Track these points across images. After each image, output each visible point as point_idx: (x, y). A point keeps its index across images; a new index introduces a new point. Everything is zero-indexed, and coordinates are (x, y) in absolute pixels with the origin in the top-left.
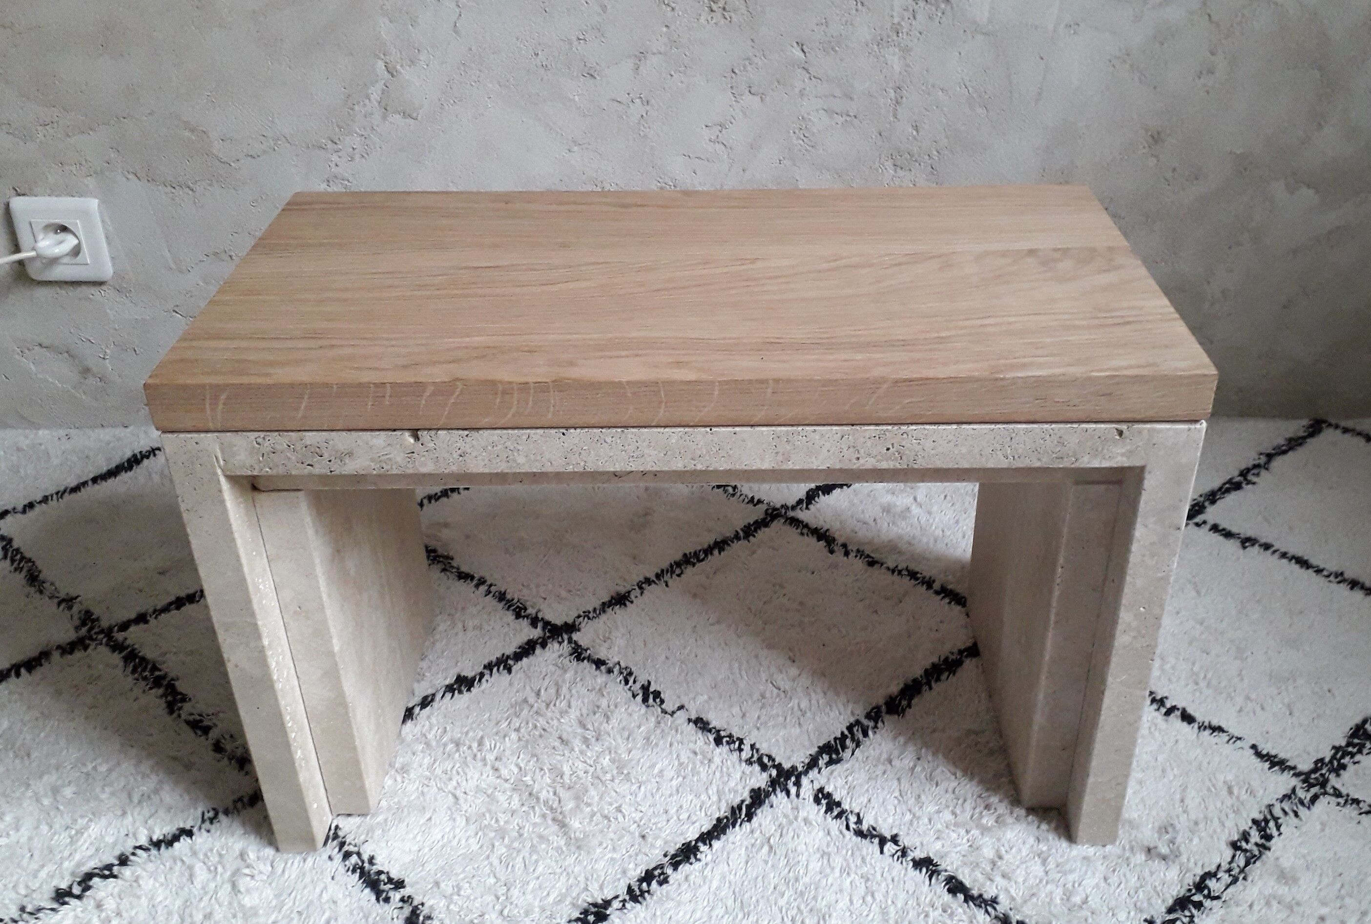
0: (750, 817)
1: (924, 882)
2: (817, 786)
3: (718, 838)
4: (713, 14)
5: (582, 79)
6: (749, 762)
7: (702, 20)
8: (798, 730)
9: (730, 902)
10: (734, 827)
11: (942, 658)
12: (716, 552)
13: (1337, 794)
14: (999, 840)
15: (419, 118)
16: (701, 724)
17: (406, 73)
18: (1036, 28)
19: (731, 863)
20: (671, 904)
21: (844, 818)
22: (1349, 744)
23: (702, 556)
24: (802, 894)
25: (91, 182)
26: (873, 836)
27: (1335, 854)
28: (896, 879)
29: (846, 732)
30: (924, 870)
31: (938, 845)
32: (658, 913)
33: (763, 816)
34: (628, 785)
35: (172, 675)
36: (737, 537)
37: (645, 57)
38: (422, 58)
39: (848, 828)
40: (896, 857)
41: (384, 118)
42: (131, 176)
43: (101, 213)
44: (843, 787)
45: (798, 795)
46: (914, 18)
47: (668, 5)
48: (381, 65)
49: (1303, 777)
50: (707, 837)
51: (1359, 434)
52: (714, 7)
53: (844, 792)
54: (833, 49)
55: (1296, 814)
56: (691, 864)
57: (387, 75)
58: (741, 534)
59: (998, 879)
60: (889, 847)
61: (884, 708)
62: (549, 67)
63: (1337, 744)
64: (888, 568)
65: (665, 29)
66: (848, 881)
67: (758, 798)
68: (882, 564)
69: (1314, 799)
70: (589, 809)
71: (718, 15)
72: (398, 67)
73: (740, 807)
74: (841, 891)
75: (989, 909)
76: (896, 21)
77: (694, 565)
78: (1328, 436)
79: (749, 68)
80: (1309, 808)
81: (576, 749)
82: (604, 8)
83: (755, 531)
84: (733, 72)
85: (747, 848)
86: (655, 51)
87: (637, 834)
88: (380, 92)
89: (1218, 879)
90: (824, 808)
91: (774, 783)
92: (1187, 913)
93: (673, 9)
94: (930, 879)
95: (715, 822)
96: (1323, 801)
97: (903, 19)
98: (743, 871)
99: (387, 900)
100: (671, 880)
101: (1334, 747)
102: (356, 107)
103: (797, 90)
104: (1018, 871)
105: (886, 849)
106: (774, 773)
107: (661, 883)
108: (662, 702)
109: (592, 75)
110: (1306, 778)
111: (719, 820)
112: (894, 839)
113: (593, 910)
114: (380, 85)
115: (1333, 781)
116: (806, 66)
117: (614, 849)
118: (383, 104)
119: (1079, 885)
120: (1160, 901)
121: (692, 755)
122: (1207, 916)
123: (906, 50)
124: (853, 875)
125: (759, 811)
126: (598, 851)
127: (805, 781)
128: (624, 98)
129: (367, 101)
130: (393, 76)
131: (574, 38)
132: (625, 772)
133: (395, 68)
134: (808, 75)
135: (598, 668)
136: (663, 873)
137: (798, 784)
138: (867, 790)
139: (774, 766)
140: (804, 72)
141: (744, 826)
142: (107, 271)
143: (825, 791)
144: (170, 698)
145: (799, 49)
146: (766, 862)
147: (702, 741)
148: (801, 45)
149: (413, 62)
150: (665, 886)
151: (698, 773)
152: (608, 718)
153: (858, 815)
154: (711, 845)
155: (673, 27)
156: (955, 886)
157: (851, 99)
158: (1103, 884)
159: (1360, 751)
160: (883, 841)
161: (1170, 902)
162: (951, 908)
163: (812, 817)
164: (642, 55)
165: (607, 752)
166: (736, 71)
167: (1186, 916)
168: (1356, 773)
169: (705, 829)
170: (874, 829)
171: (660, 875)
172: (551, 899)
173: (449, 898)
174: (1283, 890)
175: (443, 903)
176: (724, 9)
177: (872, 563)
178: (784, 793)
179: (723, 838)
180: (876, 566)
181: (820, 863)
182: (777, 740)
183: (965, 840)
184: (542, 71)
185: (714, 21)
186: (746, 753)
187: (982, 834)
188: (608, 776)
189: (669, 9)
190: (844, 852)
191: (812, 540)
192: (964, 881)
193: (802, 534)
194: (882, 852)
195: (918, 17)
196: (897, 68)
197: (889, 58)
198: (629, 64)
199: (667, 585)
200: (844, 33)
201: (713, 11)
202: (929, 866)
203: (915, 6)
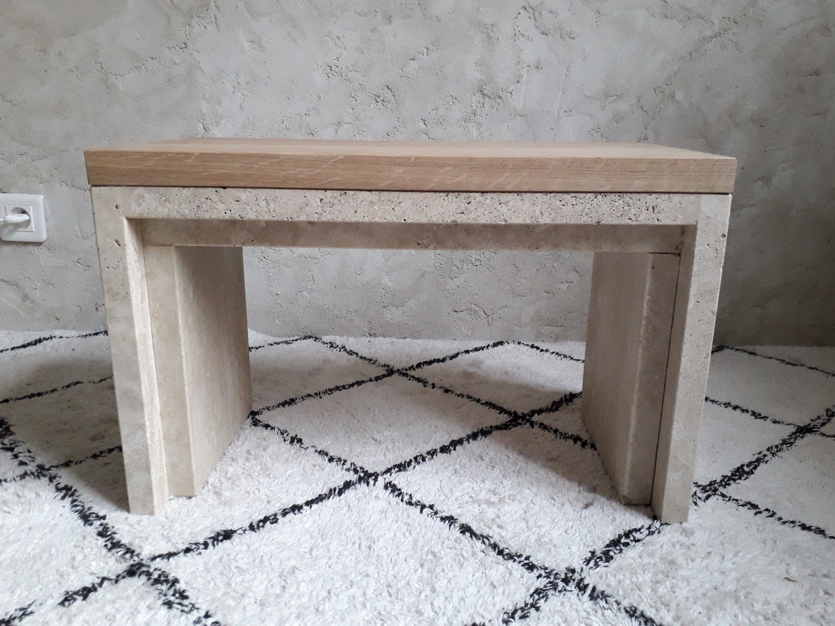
0: (340, 493)
1: (445, 528)
2: (387, 481)
3: (317, 503)
4: (378, 104)
6: (348, 470)
7: (372, 106)
8: (383, 458)
9: (315, 534)
10: (329, 498)
11: (480, 429)
12: (356, 386)
13: (723, 496)
14: (499, 510)
16: (322, 453)
17: (213, 130)
18: (549, 112)
19: (321, 515)
20: (276, 532)
21: (401, 497)
22: (733, 475)
23: (347, 387)
24: (363, 530)
25: (41, 187)
26: (417, 505)
27: (721, 524)
28: (428, 526)
29: (413, 460)
30: (447, 522)
31: (459, 511)
32: (266, 537)
33: (349, 494)
34: (267, 479)
35: (10, 423)
36: (371, 380)
37: (341, 125)
38: (222, 122)
39: (402, 500)
40: (430, 516)
42: (63, 184)
43: (44, 204)
44: (404, 482)
45: (374, 485)
46: (484, 107)
47: (353, 97)
48: (201, 125)
49: (701, 487)
50: (309, 503)
51: (745, 351)
52: (378, 99)
53: (404, 485)
54: (441, 123)
55: (696, 504)
56: (295, 514)
57: (204, 131)
58: (373, 379)
59: (495, 527)
61: (439, 450)
62: (290, 129)
63: (725, 474)
64: (456, 394)
65: (352, 110)
66: (396, 526)
67: (348, 485)
68: (453, 392)
69: (708, 497)
70: (238, 489)
71: (380, 104)
72: (210, 127)
73: (335, 489)
74: (389, 530)
75: (485, 540)
76: (474, 108)
77: (340, 390)
78: (726, 352)
79: (397, 133)
80: (704, 501)
81: (240, 462)
82: (320, 98)
83: (383, 378)
84: (388, 135)
85: (334, 509)
86: (347, 122)
87: (265, 501)
89: (641, 533)
90: (390, 491)
91: (360, 479)
92: (618, 548)
93: (356, 100)
94: (450, 526)
95: (317, 496)
96: (713, 499)
97: (477, 108)
98: (328, 519)
99: (91, 524)
100: (279, 521)
101: (723, 476)
104: (510, 525)
105: (424, 511)
106: (362, 475)
107: (272, 523)
108: (302, 444)
109: (312, 134)
110: (704, 489)
111: (320, 495)
112: (431, 507)
113: (223, 533)
115: (721, 489)
116: (427, 132)
117: (248, 507)
119: (548, 534)
120: (601, 543)
121: (312, 467)
122: (632, 549)
123: (479, 125)
124: (399, 523)
125: (347, 491)
126: (237, 507)
127: (380, 478)
130: (206, 131)
131: (304, 114)
132: (268, 472)
133: (208, 127)
134: (428, 137)
135: (267, 428)
136: (275, 518)
137: (376, 480)
138: (419, 484)
139: (363, 472)
140: (425, 135)
141: (335, 498)
142: (43, 236)
143: (392, 483)
144: (4, 433)
145: (423, 123)
146: (344, 515)
147: (323, 461)
148: (423, 120)
149: (217, 124)
150: (275, 525)
151: (314, 475)
152: (265, 450)
153: (411, 495)
154: (311, 507)
155: (356, 110)
156: (465, 529)
158: (564, 534)
159: (740, 478)
160: (423, 507)
161: (608, 542)
162: (460, 539)
163: (381, 496)
164: (339, 124)
165: (259, 464)
166: (390, 134)
167: (617, 550)
168: (737, 488)
169: (310, 499)
170: (419, 502)
171: (273, 519)
172: (199, 529)
173: (131, 526)
174: (683, 539)
175: (127, 528)
176: (383, 100)
177: (447, 391)
178: (365, 484)
179: (320, 503)
180: (449, 393)
181: (379, 517)
182: (369, 462)
183: (477, 510)
184: (286, 131)
185: (378, 107)
186: (348, 465)
187: (489, 507)
188: (256, 474)
189: (354, 99)
190: (397, 512)
191: (415, 382)
192: (472, 527)
193: (410, 380)
194: (421, 512)
196: (475, 134)
197: (471, 128)
198: (333, 128)
199: (321, 397)
200: (446, 114)
201: (377, 102)
202: (451, 520)
203: (484, 101)
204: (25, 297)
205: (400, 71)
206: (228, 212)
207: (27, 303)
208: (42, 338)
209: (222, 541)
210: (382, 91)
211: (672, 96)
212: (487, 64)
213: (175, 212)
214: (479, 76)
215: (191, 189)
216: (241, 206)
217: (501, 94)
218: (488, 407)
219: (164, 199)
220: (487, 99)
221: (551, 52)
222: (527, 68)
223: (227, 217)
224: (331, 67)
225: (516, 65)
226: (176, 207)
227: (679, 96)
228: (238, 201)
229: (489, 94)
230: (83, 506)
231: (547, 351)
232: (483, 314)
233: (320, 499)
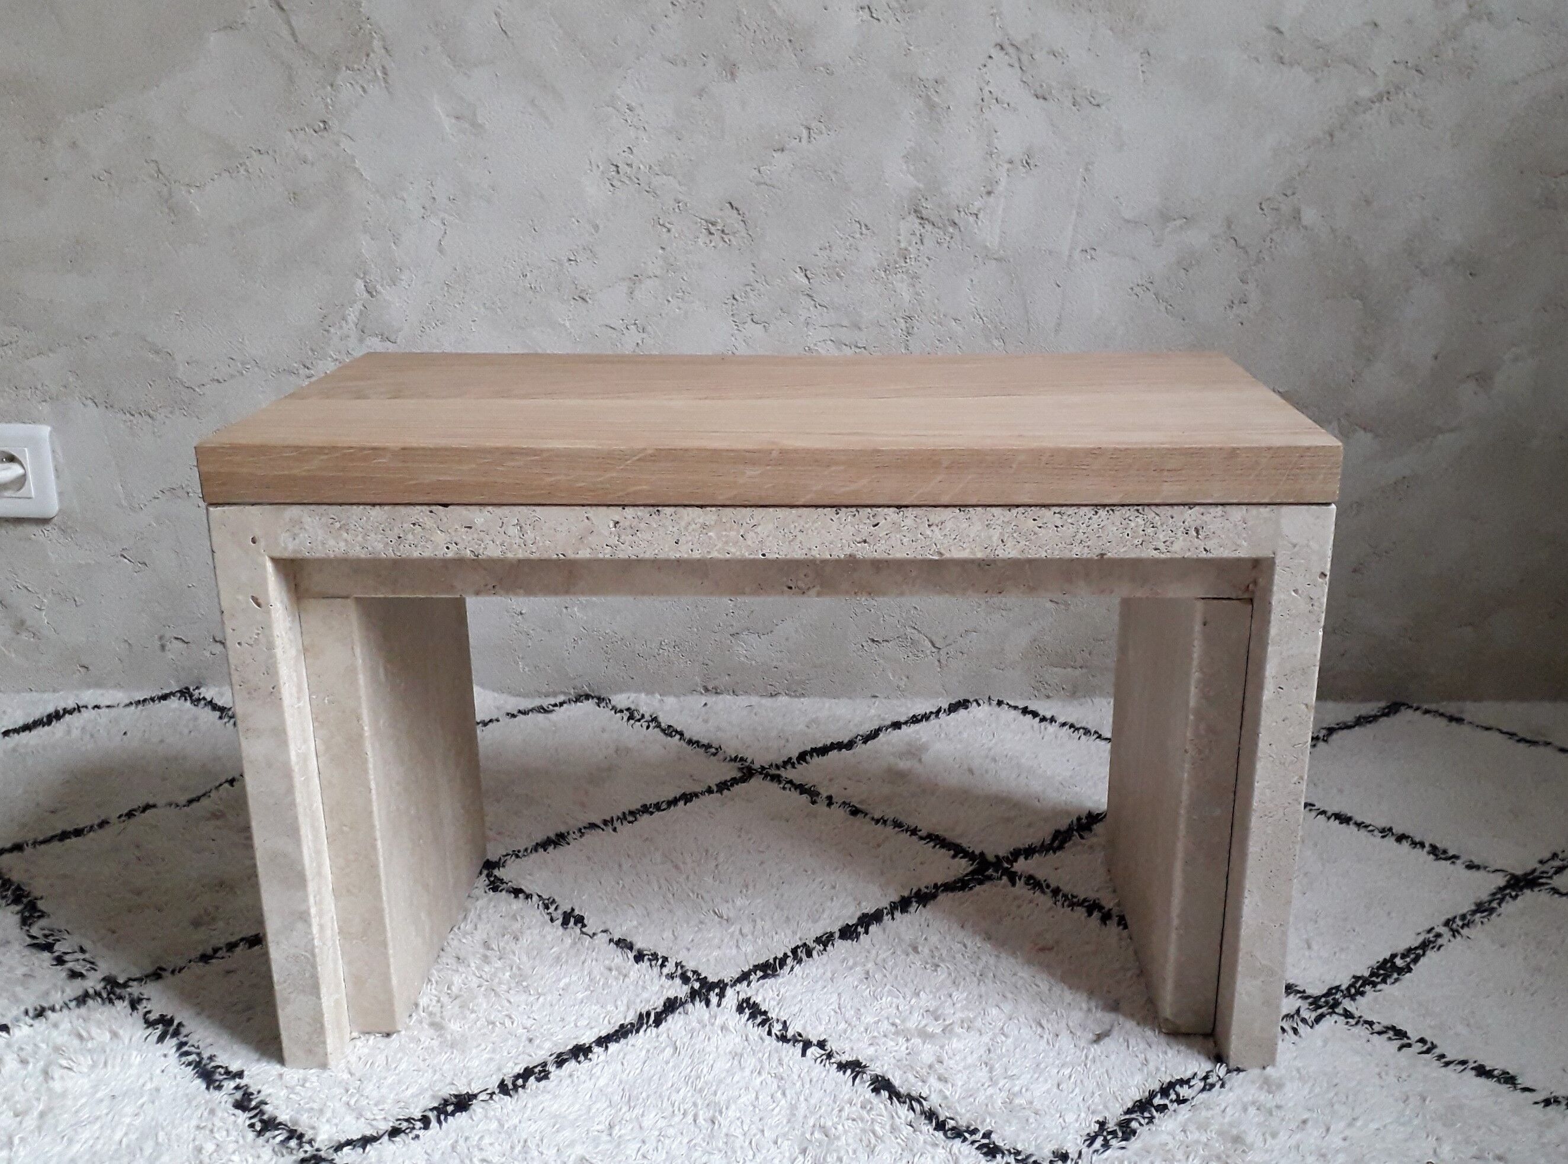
0: (658, 1023)
1: (846, 1083)
2: (742, 996)
3: (617, 1041)
4: (711, 237)
5: (572, 302)
6: (671, 976)
7: (700, 242)
8: (734, 951)
9: (616, 1098)
10: (637, 1031)
11: (914, 891)
12: (681, 803)
13: (1347, 1015)
14: (942, 1047)
15: (398, 341)
16: (623, 944)
17: (386, 293)
18: (1050, 253)
19: (625, 1064)
20: (548, 1096)
21: (767, 1026)
22: (1372, 974)
23: (664, 806)
24: (701, 1090)
25: (45, 408)
26: (797, 1041)
27: (1335, 1067)
28: (815, 1080)
29: (790, 954)
30: (849, 1071)
31: (871, 1051)
32: (530, 1105)
33: (674, 1022)
34: (524, 997)
35: (36, 893)
36: (710, 791)
37: (640, 281)
38: (403, 278)
39: (769, 1033)
40: (819, 1060)
41: (361, 340)
42: (89, 402)
43: (52, 443)
44: (773, 999)
45: (719, 1005)
46: (922, 243)
47: (663, 225)
48: (360, 284)
49: (1310, 1000)
50: (603, 1041)
51: (1442, 715)
52: (713, 229)
53: (773, 1003)
54: (838, 275)
55: (1295, 1031)
56: (579, 1062)
57: (366, 295)
58: (715, 789)
59: (933, 1080)
60: (813, 1051)
61: (837, 935)
62: (538, 289)
63: (1359, 974)
64: (873, 819)
65: (661, 251)
66: (759, 1080)
67: (671, 1006)
68: (866, 814)
69: (1318, 1020)
70: (473, 1016)
71: (717, 236)
72: (379, 287)
73: (648, 1014)
74: (747, 1088)
75: (915, 1104)
76: (903, 245)
77: (652, 813)
78: (1406, 716)
79: (751, 294)
80: (1311, 1027)
81: (473, 965)
82: (596, 228)
83: (732, 785)
84: (734, 298)
85: (648, 1051)
86: (651, 274)
87: (524, 1038)
88: (357, 313)
89: (1190, 1087)
90: (747, 1016)
91: (693, 994)
92: (1146, 1114)
93: (669, 231)
94: (854, 1079)
95: (617, 1028)
96: (1328, 1022)
97: (910, 245)
98: (638, 1071)
99: (219, 1088)
100: (551, 1076)
101: (1354, 977)
102: (332, 330)
103: (802, 319)
104: (960, 1075)
105: (809, 1052)
106: (697, 986)
107: (539, 1080)
108: (584, 926)
109: (583, 299)
110: (1315, 1003)
111: (622, 1026)
112: (821, 1044)
113: (454, 1100)
114: (358, 306)
115: (1347, 1004)
116: (811, 293)
117: (494, 1051)
118: (359, 326)
119: (1027, 1090)
120: (1118, 1105)
121: (607, 972)
122: (1171, 1116)
123: (915, 277)
124: (764, 1075)
125: (670, 1018)
126: (474, 1051)
127: (729, 992)
128: (618, 324)
129: (344, 323)
130: (372, 296)
131: (565, 259)
132: (525, 984)
133: (375, 287)
134: (813, 302)
135: (516, 896)
136: (544, 1071)
137: (721, 995)
138: (801, 1001)
139: (697, 980)
140: (809, 300)
141: (649, 1030)
142: (52, 507)
143: (751, 1002)
144: (27, 914)
145: (802, 274)
146: (667, 1063)
147: (623, 960)
148: (804, 270)
149: (394, 282)
150: (543, 1082)
151: (611, 987)
152: (516, 939)
153: (785, 1022)
154: (607, 1047)
155: (668, 249)
156: (881, 1084)
157: (860, 328)
158: (1055, 1090)
159: (1384, 981)
160: (807, 1044)
161: (1130, 1105)
162: (871, 1103)
163: (731, 1024)
164: (636, 278)
165: (508, 968)
166: (737, 297)
167: (1144, 1118)
168: (1375, 999)
169: (603, 1034)
170: (800, 1035)
171: (540, 1072)
172: (409, 1092)
173: (291, 1089)
174: (1263, 1097)
175: (283, 1093)
176: (723, 231)
177: (855, 812)
178: (703, 1003)
179: (623, 1041)
180: (860, 816)
181: (729, 1064)
182: (708, 960)
183: (904, 1048)
184: (531, 292)
185: (713, 244)
186: (670, 968)
187: (924, 1043)
188: (504, 987)
189: (665, 230)
190: (760, 1055)
191: (795, 794)
192: (892, 1080)
193: (784, 788)
194: (804, 1054)
195: (925, 241)
196: (907, 297)
197: (898, 285)
198: (623, 288)
199: (615, 830)
200: (848, 258)
201: (711, 233)
202: (855, 1067)
203: (922, 230)
204: (20, 625)
205: (756, 172)
206: (453, 547)
207: (24, 636)
208: (60, 709)
209: (453, 1114)
210: (720, 214)
211: (1296, 216)
212: (928, 158)
213: (358, 548)
214: (912, 182)
215: (386, 508)
216: (475, 536)
217: (955, 216)
218: (932, 844)
219: (338, 525)
220: (929, 227)
221: (1054, 132)
222: (1006, 166)
223: (450, 555)
224: (617, 166)
225: (986, 160)
226: (360, 538)
227: (1309, 215)
228: (470, 528)
229: (932, 219)
230: (199, 1054)
231: (1052, 720)
232: (930, 645)
233: (622, 1033)
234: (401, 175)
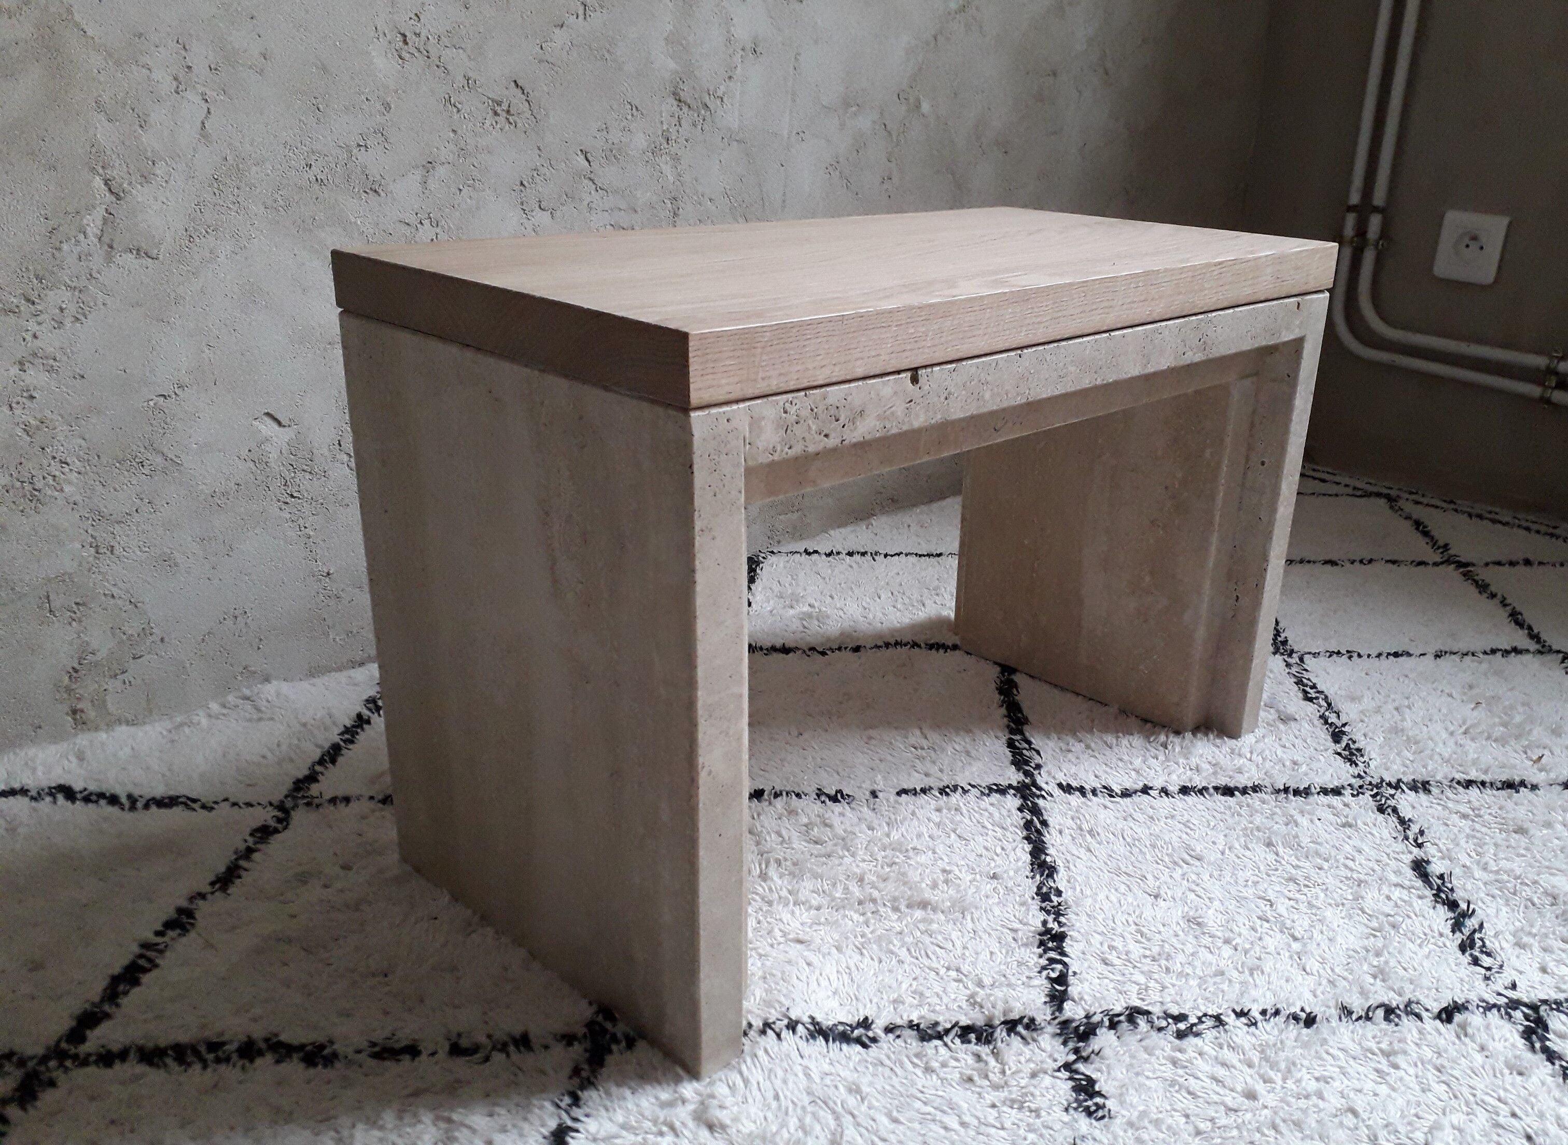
4: (497, 118)
5: (364, 196)
7: (488, 122)
15: (161, 257)
17: (140, 194)
18: (773, 135)
37: (434, 168)
38: (158, 172)
41: (109, 259)
46: (680, 125)
47: (454, 105)
48: (98, 182)
52: (498, 109)
54: (615, 157)
57: (109, 198)
62: (326, 182)
65: (452, 135)
71: (502, 119)
72: (126, 185)
76: (665, 127)
79: (538, 180)
82: (387, 107)
84: (522, 184)
86: (444, 160)
88: (99, 223)
93: (459, 111)
97: (671, 126)
102: (65, 247)
103: (586, 203)
109: (375, 191)
114: (100, 212)
116: (592, 176)
118: (106, 239)
123: (676, 159)
128: (413, 220)
129: (81, 237)
130: (118, 198)
131: (354, 144)
133: (120, 187)
134: (594, 187)
140: (591, 183)
145: (583, 157)
148: (585, 154)
149: (146, 178)
155: (459, 132)
157: (636, 211)
164: (430, 164)
166: (525, 183)
176: (508, 112)
184: (316, 187)
185: (498, 126)
189: (455, 110)
195: (683, 122)
196: (671, 179)
197: (663, 166)
198: (418, 175)
200: (623, 139)
201: (496, 114)
203: (680, 113)
205: (538, 49)
210: (506, 92)
211: (918, 106)
212: (684, 42)
214: (672, 65)
217: (706, 99)
220: (685, 109)
221: (772, 24)
222: (741, 53)
224: (404, 36)
225: (726, 46)
227: (926, 107)
229: (689, 101)
234: (140, 36)
